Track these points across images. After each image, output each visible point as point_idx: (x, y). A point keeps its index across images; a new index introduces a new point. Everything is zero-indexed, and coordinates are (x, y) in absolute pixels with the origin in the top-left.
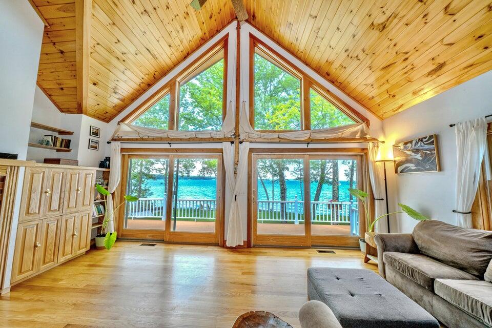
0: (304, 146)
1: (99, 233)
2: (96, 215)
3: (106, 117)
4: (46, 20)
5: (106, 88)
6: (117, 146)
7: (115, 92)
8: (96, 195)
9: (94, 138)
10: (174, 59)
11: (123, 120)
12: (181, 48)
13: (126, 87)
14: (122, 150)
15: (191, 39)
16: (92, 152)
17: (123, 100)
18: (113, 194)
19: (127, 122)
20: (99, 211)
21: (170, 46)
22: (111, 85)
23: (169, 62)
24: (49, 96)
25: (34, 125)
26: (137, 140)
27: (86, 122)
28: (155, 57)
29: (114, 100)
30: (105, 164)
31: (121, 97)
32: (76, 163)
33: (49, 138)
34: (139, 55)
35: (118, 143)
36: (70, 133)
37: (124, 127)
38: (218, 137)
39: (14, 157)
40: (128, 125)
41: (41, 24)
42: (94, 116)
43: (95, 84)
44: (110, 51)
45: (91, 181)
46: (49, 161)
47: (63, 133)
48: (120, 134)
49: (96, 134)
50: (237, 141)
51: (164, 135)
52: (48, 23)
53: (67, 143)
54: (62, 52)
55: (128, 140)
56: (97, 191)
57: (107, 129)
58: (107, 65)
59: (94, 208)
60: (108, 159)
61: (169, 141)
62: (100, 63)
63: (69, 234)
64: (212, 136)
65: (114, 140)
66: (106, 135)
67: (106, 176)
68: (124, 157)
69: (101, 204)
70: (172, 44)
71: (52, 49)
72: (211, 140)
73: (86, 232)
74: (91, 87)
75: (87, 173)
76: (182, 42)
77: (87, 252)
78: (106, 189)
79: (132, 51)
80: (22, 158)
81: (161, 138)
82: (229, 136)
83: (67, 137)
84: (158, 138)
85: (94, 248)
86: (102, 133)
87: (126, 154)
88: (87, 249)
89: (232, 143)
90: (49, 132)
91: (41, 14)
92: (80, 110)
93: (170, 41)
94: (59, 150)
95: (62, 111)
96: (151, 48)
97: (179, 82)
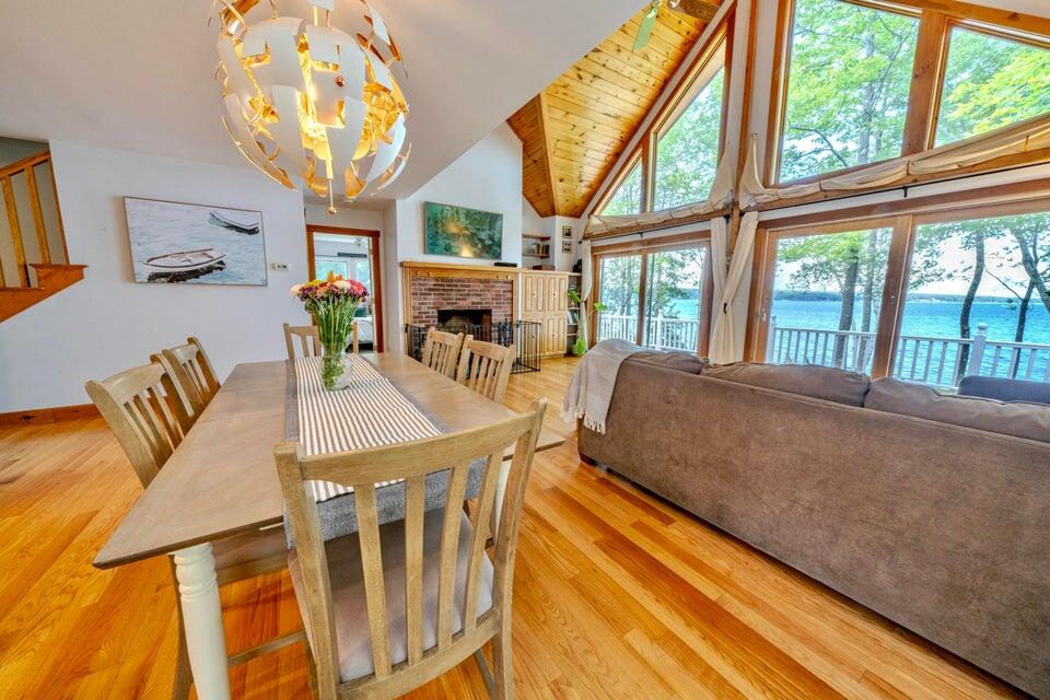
0: (898, 196)
1: (573, 340)
2: (572, 323)
3: (576, 213)
4: (522, 139)
5: (572, 179)
6: (587, 245)
7: (581, 181)
8: (569, 303)
9: (566, 240)
10: (644, 102)
11: (592, 212)
12: (652, 81)
13: (591, 172)
14: (593, 249)
15: (664, 58)
16: (566, 255)
17: (590, 187)
18: (586, 302)
19: (596, 213)
20: (575, 321)
21: (634, 91)
22: (575, 174)
23: (638, 111)
24: (532, 203)
25: (524, 236)
26: (605, 234)
27: (560, 222)
28: (617, 117)
29: (583, 190)
30: (578, 267)
31: (588, 183)
32: (553, 268)
33: (534, 247)
34: (599, 126)
35: (588, 242)
36: (548, 238)
37: (595, 221)
38: (702, 211)
39: (514, 265)
40: (598, 217)
41: (520, 144)
42: (565, 215)
43: (561, 181)
44: (569, 141)
45: (565, 286)
46: (536, 268)
47: (543, 239)
48: (590, 230)
49: (568, 234)
50: (736, 213)
51: (633, 223)
52: (525, 141)
53: (547, 249)
54: (535, 161)
55: (598, 236)
56: (571, 298)
57: (578, 226)
58: (569, 156)
59: (569, 314)
60: (580, 262)
61: (640, 229)
62: (563, 158)
63: (551, 333)
64: (695, 212)
65: (585, 238)
66: (577, 234)
67: (578, 282)
68: (595, 258)
69: (575, 312)
70: (637, 86)
71: (530, 161)
72: (694, 218)
73: (563, 337)
74: (559, 184)
75: (560, 278)
76: (650, 74)
77: (565, 355)
78: (579, 296)
79: (590, 127)
80: (520, 266)
81: (632, 228)
82: (720, 207)
83: (546, 243)
84: (627, 228)
85: (570, 354)
86: (574, 233)
87: (596, 253)
88: (565, 352)
89: (727, 217)
90: (534, 241)
91: (520, 137)
92: (553, 212)
93: (632, 85)
94: (542, 257)
95: (542, 216)
96: (610, 110)
97: (656, 133)
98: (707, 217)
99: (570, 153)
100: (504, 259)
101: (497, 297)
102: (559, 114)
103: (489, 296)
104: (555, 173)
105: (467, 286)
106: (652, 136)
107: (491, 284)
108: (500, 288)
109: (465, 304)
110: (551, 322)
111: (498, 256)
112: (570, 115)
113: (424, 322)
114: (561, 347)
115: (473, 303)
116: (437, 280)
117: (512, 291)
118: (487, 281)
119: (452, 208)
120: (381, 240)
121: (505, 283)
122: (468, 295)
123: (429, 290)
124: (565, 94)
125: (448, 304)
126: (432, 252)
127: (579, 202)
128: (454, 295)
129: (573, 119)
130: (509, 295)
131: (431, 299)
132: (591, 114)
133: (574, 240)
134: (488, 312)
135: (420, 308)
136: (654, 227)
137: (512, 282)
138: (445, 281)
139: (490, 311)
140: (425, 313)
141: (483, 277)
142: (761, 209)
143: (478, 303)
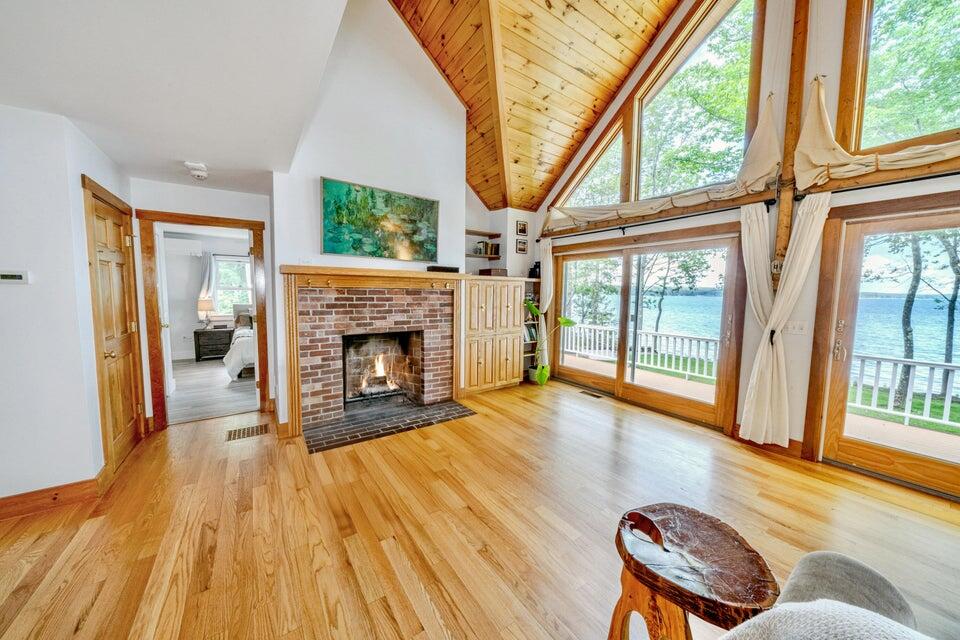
1: (532, 363)
2: (528, 341)
3: (533, 205)
4: (466, 103)
5: (529, 161)
6: (547, 243)
7: (540, 163)
8: (526, 315)
9: (521, 238)
11: (552, 204)
12: (641, 25)
13: (553, 152)
14: (555, 249)
16: (520, 256)
17: (551, 172)
18: (546, 314)
19: (558, 205)
20: (531, 337)
21: (618, 37)
22: (535, 154)
24: (478, 193)
25: (469, 232)
26: (573, 230)
27: (513, 216)
28: (591, 76)
29: (542, 176)
30: (535, 272)
31: (548, 167)
32: (504, 273)
33: (481, 246)
34: (568, 86)
35: (548, 240)
36: (499, 236)
37: (556, 214)
38: (727, 195)
39: (456, 270)
40: (560, 209)
42: (519, 207)
43: (516, 162)
44: (529, 105)
45: (520, 295)
46: (483, 272)
47: (492, 236)
48: (551, 226)
49: (523, 231)
50: (787, 196)
51: (612, 215)
52: (469, 106)
53: (496, 249)
54: (483, 135)
55: (561, 232)
56: (528, 309)
57: (535, 221)
58: (527, 128)
59: (525, 331)
60: (538, 265)
61: (622, 223)
62: (519, 130)
63: (503, 357)
64: (712, 197)
65: (544, 235)
66: (534, 231)
67: (536, 289)
68: (556, 259)
69: (533, 327)
70: (622, 30)
71: (475, 135)
72: (711, 206)
73: (518, 359)
74: (513, 166)
75: (516, 285)
76: (640, 13)
77: (521, 383)
78: (538, 307)
79: (557, 87)
80: (462, 271)
81: (608, 221)
82: (760, 187)
83: (495, 241)
84: (603, 221)
85: (527, 380)
86: (529, 229)
87: (560, 255)
88: (521, 379)
89: (769, 203)
90: (481, 238)
91: (462, 99)
92: (505, 203)
93: (617, 27)
94: (490, 259)
95: (490, 209)
96: (584, 63)
97: (641, 100)
98: (734, 204)
99: (528, 122)
100: (441, 262)
101: (432, 313)
102: (516, 61)
103: (420, 312)
104: (508, 152)
105: (388, 300)
106: (636, 104)
107: (423, 295)
108: (435, 300)
109: (385, 325)
110: (504, 343)
111: (433, 257)
112: (531, 65)
113: (319, 354)
114: (516, 374)
115: (396, 323)
116: (340, 291)
117: (452, 305)
118: (417, 292)
119: (364, 188)
120: (266, 234)
121: (442, 293)
122: (390, 312)
123: (328, 306)
124: (527, 30)
125: (358, 325)
126: (333, 251)
127: (536, 191)
128: (367, 312)
129: (536, 72)
130: (448, 310)
131: (332, 319)
132: (560, 68)
133: (531, 236)
134: (420, 333)
135: (313, 334)
136: (643, 220)
137: (452, 293)
138: (352, 293)
139: (422, 332)
140: (321, 340)
141: (411, 287)
142: (836, 186)
143: (404, 323)
